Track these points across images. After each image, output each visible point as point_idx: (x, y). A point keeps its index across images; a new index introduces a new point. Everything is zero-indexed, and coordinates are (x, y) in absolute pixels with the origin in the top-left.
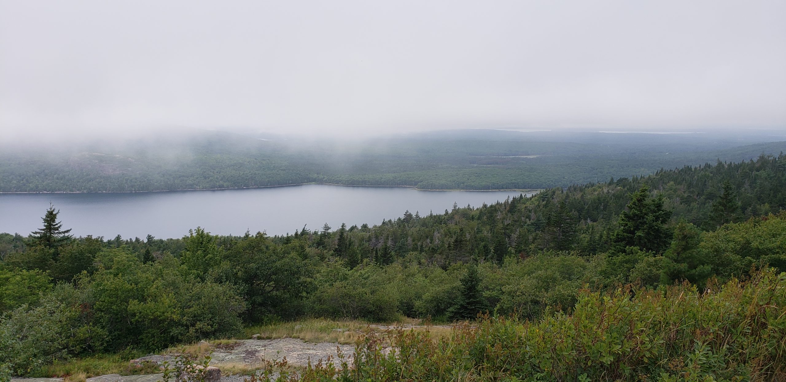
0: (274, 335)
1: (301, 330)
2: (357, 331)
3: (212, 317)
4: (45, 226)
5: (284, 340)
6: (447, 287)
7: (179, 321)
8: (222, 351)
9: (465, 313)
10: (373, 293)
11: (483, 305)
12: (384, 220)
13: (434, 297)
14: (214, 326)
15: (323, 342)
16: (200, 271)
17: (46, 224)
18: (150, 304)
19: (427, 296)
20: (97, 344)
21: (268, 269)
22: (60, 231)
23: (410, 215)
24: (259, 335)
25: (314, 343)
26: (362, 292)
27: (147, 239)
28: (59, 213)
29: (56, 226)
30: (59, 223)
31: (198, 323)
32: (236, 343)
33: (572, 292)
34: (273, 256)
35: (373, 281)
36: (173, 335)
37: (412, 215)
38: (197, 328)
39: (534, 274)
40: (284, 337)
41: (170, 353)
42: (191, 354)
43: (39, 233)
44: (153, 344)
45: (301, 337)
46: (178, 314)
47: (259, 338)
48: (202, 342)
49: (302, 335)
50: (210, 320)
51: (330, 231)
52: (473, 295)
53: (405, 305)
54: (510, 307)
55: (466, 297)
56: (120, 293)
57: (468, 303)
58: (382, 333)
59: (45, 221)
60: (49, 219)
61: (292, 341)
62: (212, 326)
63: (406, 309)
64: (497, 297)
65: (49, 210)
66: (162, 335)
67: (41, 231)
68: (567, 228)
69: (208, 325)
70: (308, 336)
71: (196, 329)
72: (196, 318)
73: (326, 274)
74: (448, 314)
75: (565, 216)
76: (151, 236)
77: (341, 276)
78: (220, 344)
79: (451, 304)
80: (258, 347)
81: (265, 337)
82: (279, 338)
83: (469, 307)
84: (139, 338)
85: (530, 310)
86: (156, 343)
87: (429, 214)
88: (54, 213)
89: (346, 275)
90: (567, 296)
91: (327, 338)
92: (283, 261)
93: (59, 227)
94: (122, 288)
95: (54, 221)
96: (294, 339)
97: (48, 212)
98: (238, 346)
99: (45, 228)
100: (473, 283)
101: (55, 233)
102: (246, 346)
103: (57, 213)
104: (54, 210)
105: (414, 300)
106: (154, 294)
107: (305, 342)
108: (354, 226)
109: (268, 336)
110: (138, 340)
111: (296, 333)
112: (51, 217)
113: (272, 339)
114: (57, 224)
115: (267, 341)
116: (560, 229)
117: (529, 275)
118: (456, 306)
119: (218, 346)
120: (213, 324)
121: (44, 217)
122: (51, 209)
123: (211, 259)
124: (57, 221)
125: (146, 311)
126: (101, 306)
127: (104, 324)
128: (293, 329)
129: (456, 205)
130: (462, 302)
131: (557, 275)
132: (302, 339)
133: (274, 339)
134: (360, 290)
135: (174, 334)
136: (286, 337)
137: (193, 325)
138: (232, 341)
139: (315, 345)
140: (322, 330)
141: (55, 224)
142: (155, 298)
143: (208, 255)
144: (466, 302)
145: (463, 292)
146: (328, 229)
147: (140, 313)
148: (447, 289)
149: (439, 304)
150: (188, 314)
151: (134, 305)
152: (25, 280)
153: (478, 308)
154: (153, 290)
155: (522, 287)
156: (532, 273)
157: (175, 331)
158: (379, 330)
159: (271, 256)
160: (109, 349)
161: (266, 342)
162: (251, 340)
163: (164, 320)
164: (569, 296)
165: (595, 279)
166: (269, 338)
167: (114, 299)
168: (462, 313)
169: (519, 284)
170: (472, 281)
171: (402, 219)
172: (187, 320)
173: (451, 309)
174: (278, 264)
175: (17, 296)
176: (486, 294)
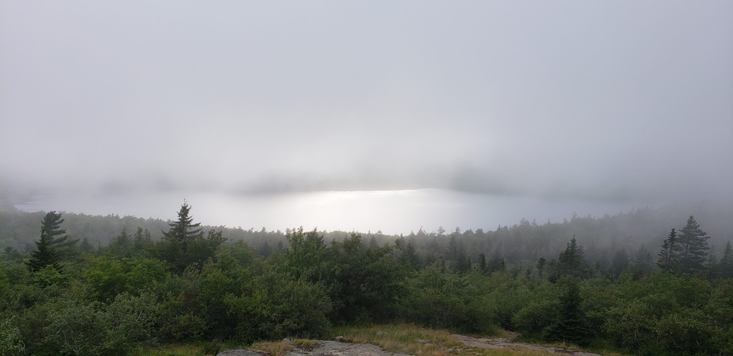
0: (356, 339)
1: (382, 337)
2: (440, 344)
3: (300, 316)
4: (179, 219)
5: (364, 346)
6: (546, 303)
7: (268, 317)
8: (301, 351)
9: (562, 333)
10: (467, 302)
11: (584, 327)
12: (499, 226)
13: (531, 313)
14: (301, 324)
15: (401, 352)
16: (300, 268)
17: (180, 217)
18: (244, 299)
19: (524, 311)
20: (195, 332)
21: (361, 270)
22: (191, 225)
23: (527, 222)
24: (341, 337)
25: (391, 353)
26: (455, 301)
27: (286, 232)
28: (191, 209)
29: (189, 220)
30: (190, 217)
31: (286, 320)
32: (316, 344)
33: (689, 324)
34: (366, 258)
35: (468, 291)
36: (261, 330)
37: (529, 222)
38: (284, 325)
39: (645, 298)
40: (364, 342)
41: (254, 348)
42: (271, 352)
43: (174, 225)
44: (245, 337)
45: (380, 344)
46: (268, 310)
47: (342, 341)
48: (285, 340)
49: (381, 342)
50: (298, 318)
51: (444, 234)
52: (572, 314)
53: (504, 317)
54: (614, 331)
55: (565, 316)
56: (219, 286)
57: (567, 324)
58: (464, 349)
59: (180, 215)
60: (183, 213)
61: (372, 347)
62: (298, 324)
63: (505, 321)
64: (602, 318)
65: (183, 205)
66: (253, 329)
67: (176, 224)
68: (696, 245)
69: (294, 323)
70: (387, 344)
71: (282, 326)
72: (284, 315)
73: (424, 278)
74: (544, 333)
75: (694, 232)
76: (289, 229)
77: (439, 281)
78: (302, 343)
79: (549, 323)
80: (334, 350)
81: (347, 340)
82: (360, 343)
83: (568, 327)
84: (234, 329)
85: (637, 338)
86: (248, 336)
87: (546, 222)
88: (187, 208)
89: (444, 280)
90: (683, 327)
91: (406, 349)
92: (375, 263)
93: (191, 221)
94: (222, 282)
95: (187, 216)
96: (374, 346)
97: (182, 207)
98: (317, 347)
99: (179, 221)
100: (574, 302)
101: (187, 226)
102: (324, 349)
103: (189, 209)
104: (187, 206)
105: (514, 313)
106: (250, 288)
107: (384, 350)
108: (469, 230)
109: (350, 339)
110: (233, 331)
111: (377, 340)
112: (185, 211)
113: (353, 343)
114: (189, 218)
115: (348, 344)
116: (688, 245)
117: (639, 298)
118: (554, 326)
119: (299, 346)
120: (300, 322)
121: (179, 212)
122: (185, 205)
123: (310, 257)
124: (189, 215)
125: (240, 305)
126: (203, 297)
127: (204, 314)
128: (375, 334)
129: (576, 214)
130: (560, 322)
131: (674, 301)
132: (381, 347)
133: (355, 343)
134: (455, 298)
135: (263, 329)
136: (367, 343)
137: (281, 322)
138: (314, 341)
139: (392, 354)
140: (403, 340)
141: (188, 218)
142: (250, 293)
143: (308, 253)
144: (564, 322)
145: (562, 311)
146: (442, 232)
147: (235, 306)
148: (546, 305)
149: (537, 321)
150: (278, 310)
151: (230, 299)
152: (144, 267)
153: (577, 329)
154: (248, 285)
155: (629, 311)
156: (644, 295)
157: (264, 326)
158: (463, 345)
159: (364, 258)
160: (209, 337)
161: (346, 346)
162: (333, 342)
163: (255, 315)
164: (685, 328)
165: (720, 311)
166: (350, 341)
167: (214, 291)
168: (560, 333)
169: (627, 307)
170: (572, 300)
171: (518, 226)
172: (276, 316)
173: (548, 328)
174: (370, 266)
175: (137, 282)
176: (590, 314)
